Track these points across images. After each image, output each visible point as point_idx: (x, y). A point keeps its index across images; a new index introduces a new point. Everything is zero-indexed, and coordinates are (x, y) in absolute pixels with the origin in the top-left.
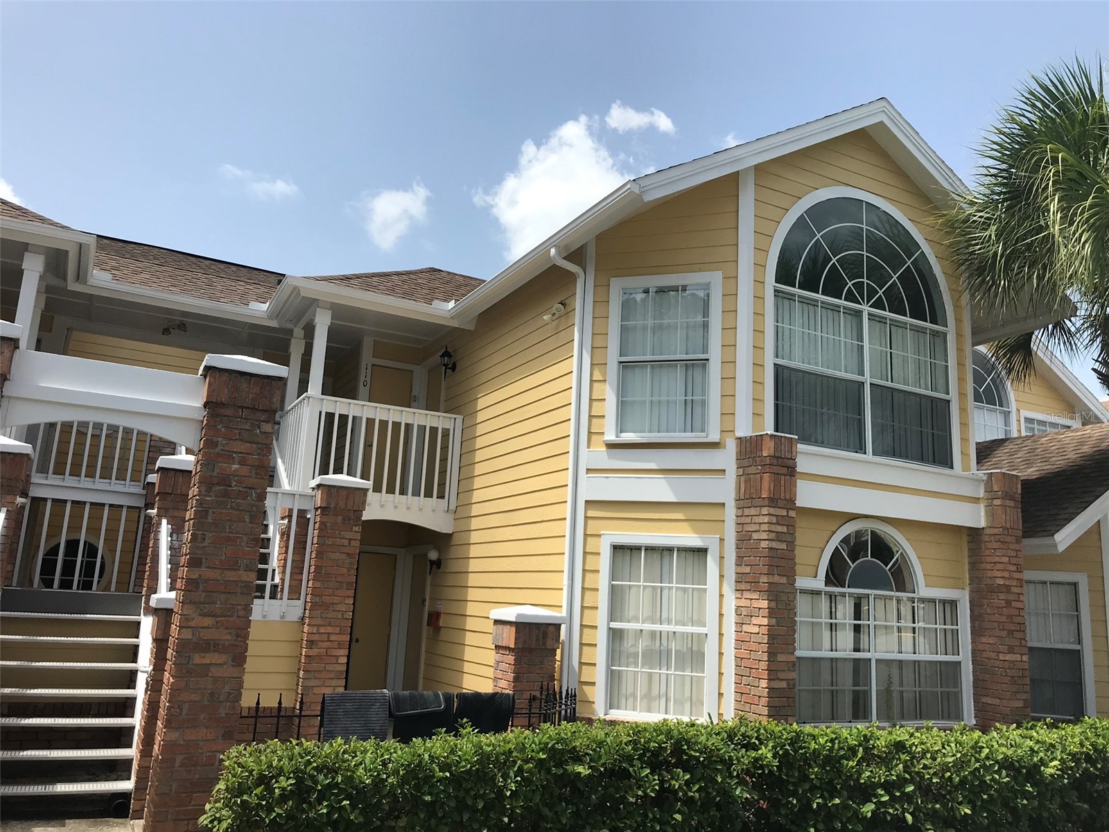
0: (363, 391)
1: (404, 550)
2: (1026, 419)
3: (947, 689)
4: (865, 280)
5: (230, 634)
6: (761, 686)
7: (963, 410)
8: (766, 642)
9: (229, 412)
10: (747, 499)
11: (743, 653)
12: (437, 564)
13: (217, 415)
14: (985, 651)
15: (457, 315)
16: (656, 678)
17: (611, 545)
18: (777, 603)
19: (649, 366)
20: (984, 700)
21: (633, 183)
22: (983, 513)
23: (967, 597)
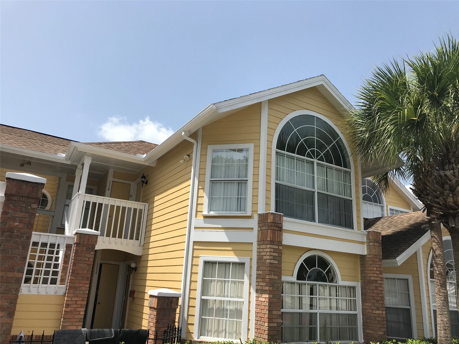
0: (108, 192)
1: (123, 263)
2: (390, 209)
3: (351, 326)
4: (315, 149)
5: (7, 302)
6: (265, 325)
7: (358, 204)
8: (268, 305)
9: (15, 198)
10: (261, 241)
11: (259, 310)
12: (135, 269)
13: (10, 200)
14: (367, 309)
15: (147, 160)
16: (221, 322)
17: (204, 261)
18: (273, 288)
19: (223, 183)
20: (367, 331)
21: (214, 105)
22: (366, 249)
23: (360, 285)
